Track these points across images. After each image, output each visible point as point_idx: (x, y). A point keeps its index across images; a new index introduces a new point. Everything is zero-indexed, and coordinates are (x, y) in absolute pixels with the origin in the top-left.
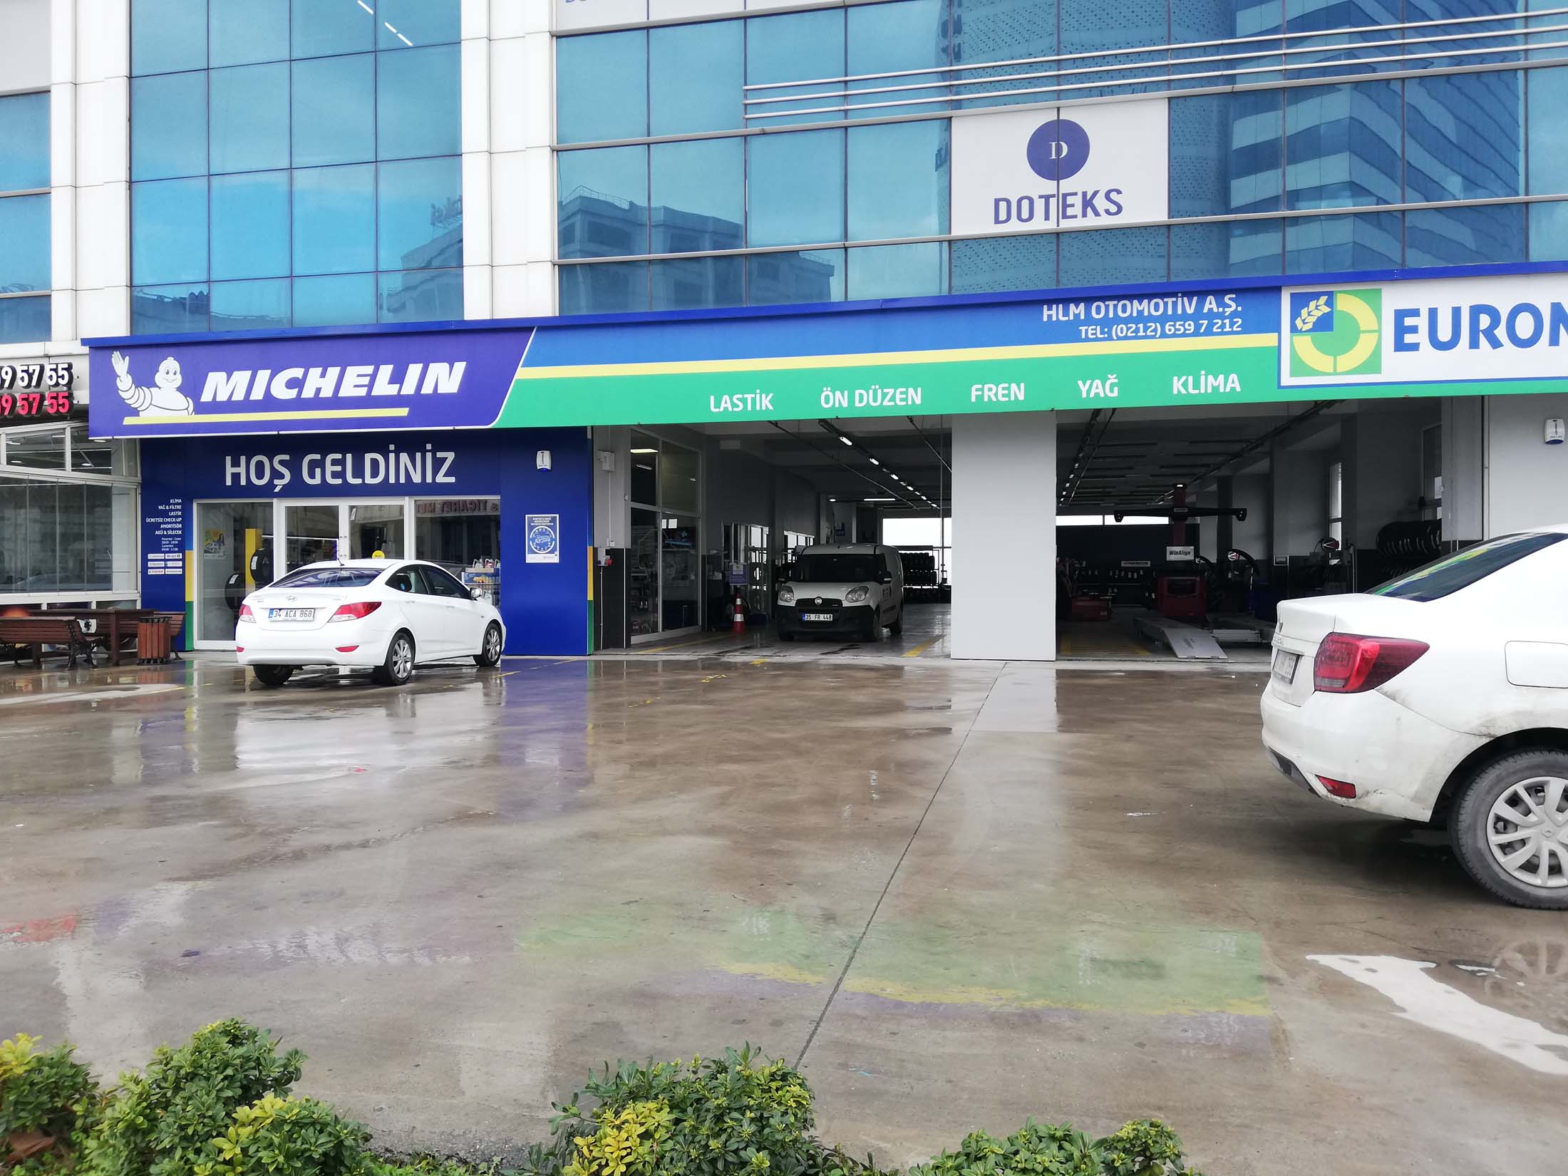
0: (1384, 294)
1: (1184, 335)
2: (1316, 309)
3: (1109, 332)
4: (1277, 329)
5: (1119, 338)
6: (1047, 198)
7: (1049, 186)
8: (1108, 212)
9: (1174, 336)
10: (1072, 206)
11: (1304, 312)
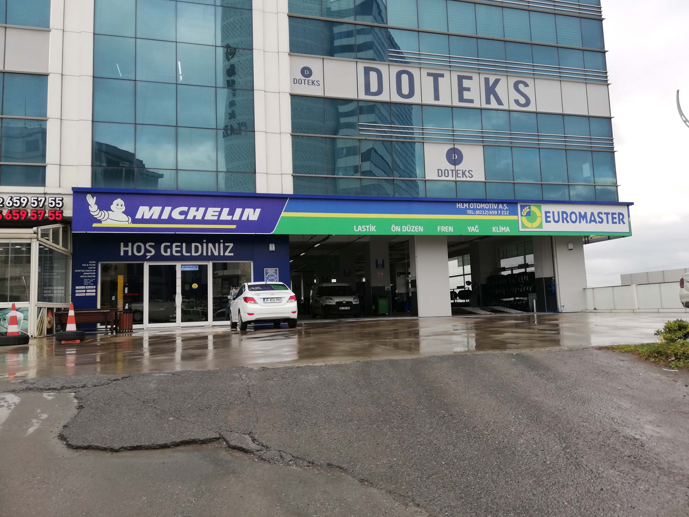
0: (542, 206)
1: (494, 215)
2: (526, 210)
3: (475, 213)
4: (517, 215)
5: (478, 215)
6: (452, 170)
7: (453, 167)
8: (469, 176)
9: (492, 215)
10: (459, 174)
11: (524, 210)
